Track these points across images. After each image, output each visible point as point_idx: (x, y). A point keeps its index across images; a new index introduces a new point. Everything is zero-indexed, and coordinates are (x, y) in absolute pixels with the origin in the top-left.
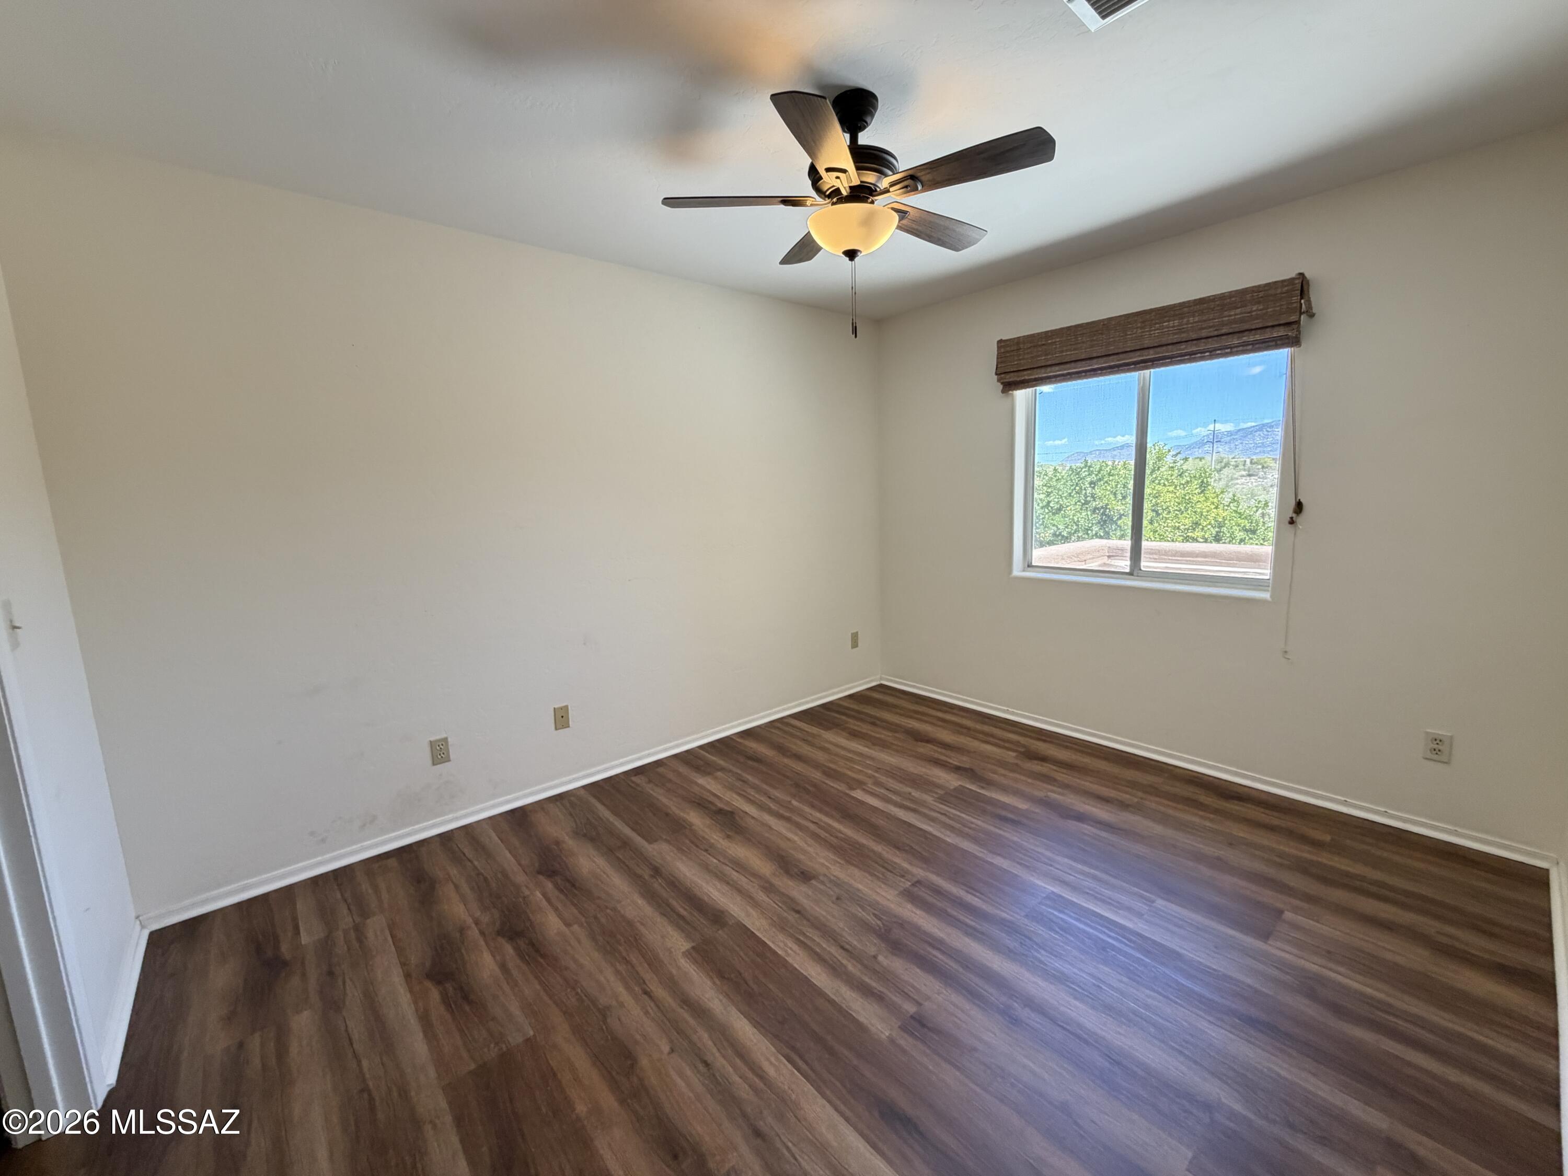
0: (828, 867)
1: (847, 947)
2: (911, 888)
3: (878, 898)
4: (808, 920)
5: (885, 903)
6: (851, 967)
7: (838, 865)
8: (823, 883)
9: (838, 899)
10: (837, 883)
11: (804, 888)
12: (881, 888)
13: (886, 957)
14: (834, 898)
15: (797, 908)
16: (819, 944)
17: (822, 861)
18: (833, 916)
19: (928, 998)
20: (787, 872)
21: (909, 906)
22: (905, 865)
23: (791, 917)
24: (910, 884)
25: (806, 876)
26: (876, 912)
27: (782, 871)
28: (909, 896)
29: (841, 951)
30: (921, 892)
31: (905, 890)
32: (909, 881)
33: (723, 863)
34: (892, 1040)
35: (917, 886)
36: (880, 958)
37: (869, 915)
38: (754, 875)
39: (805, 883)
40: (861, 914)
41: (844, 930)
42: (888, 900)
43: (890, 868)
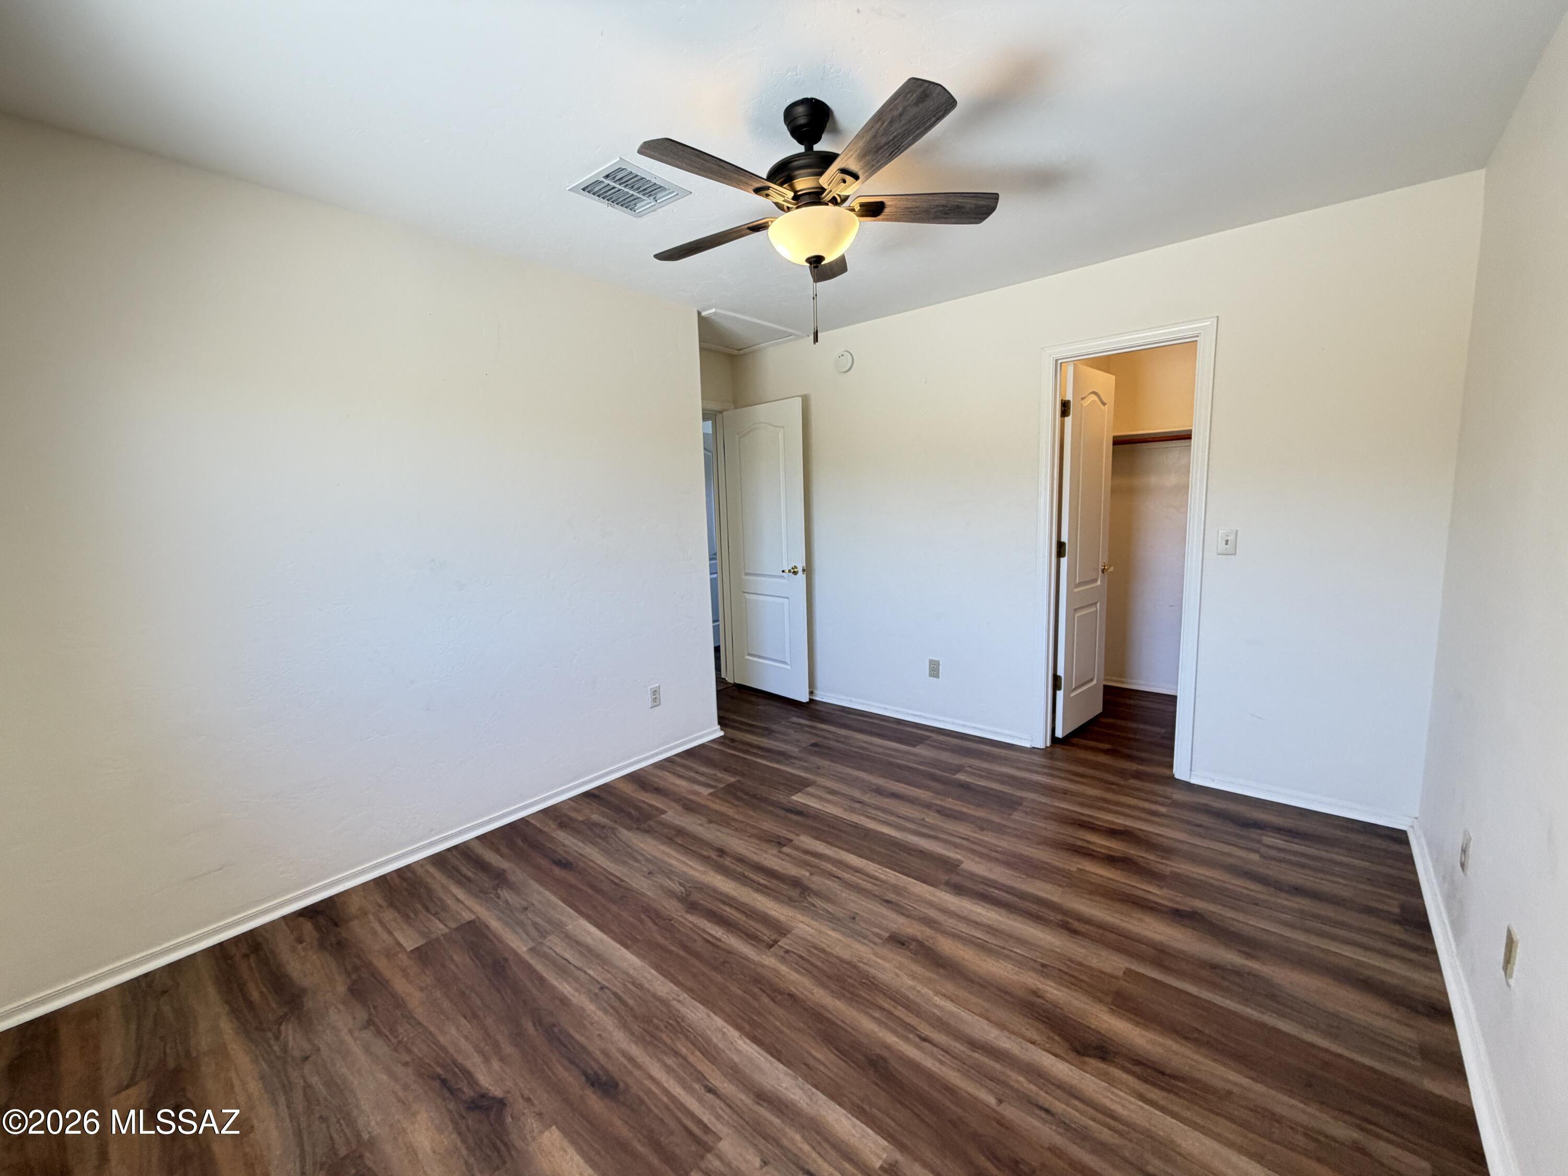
0: (876, 956)
1: (835, 879)
2: (779, 938)
3: (813, 923)
4: (875, 896)
5: (806, 920)
6: (829, 867)
7: (865, 961)
8: (877, 935)
9: (854, 918)
10: (859, 936)
11: (894, 927)
12: (811, 935)
13: (804, 875)
14: (857, 918)
15: (890, 905)
16: (859, 878)
17: (887, 965)
18: (854, 902)
19: (774, 855)
20: (921, 944)
21: (782, 918)
22: (784, 969)
23: (891, 896)
24: (779, 943)
25: (898, 941)
26: (814, 908)
27: (927, 943)
28: (782, 930)
29: (839, 876)
30: (767, 934)
31: (785, 935)
32: (780, 946)
33: (1004, 948)
34: (798, 835)
35: (772, 940)
36: (808, 874)
37: (820, 906)
38: (956, 936)
39: (894, 932)
40: (830, 907)
41: (840, 891)
42: (802, 922)
43: (801, 962)
